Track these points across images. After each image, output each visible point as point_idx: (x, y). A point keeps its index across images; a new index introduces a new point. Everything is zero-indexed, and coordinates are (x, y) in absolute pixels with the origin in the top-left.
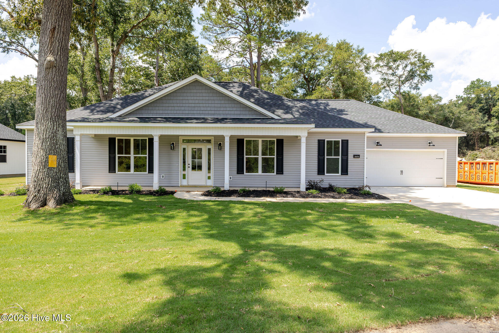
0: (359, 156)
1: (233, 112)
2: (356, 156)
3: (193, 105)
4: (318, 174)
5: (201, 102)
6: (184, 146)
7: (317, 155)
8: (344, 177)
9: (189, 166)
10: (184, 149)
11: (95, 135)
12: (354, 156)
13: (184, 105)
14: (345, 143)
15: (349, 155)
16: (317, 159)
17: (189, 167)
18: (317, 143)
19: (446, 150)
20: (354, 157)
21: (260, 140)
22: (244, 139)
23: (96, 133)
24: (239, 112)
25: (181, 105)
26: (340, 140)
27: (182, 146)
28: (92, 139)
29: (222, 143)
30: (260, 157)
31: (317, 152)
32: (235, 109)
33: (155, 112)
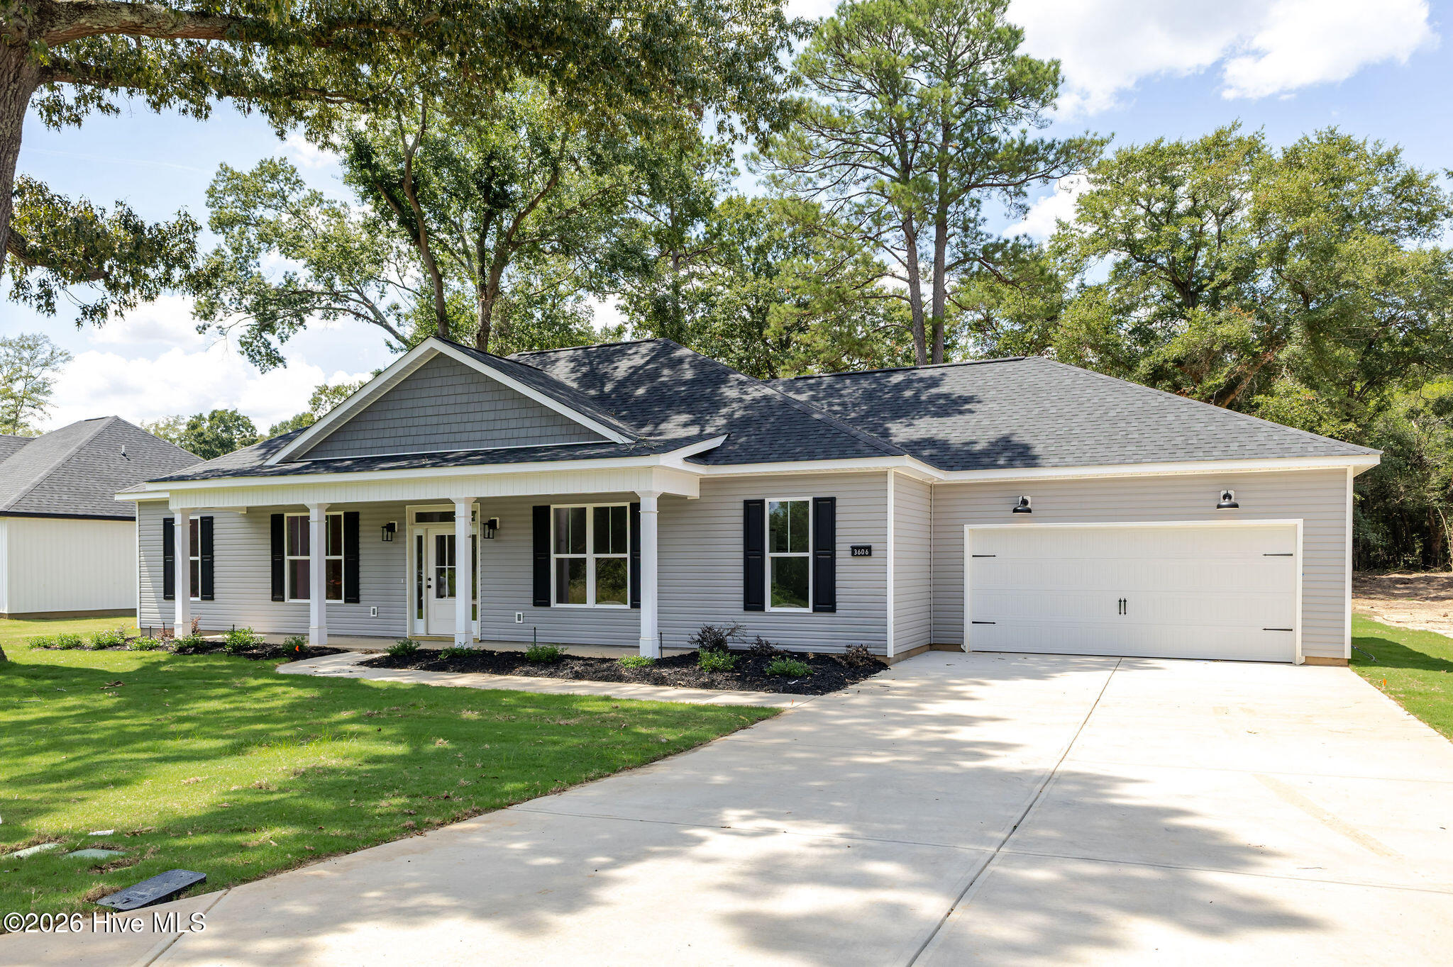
0: (868, 549)
1: (523, 433)
2: (862, 551)
3: (434, 420)
4: (746, 608)
5: (451, 410)
6: (419, 530)
7: (741, 548)
8: (824, 618)
9: (430, 583)
10: (420, 539)
11: (249, 509)
12: (853, 548)
13: (416, 422)
14: (826, 508)
15: (838, 547)
16: (741, 562)
17: (429, 587)
18: (742, 513)
19: (1300, 522)
20: (853, 555)
21: (590, 509)
22: (549, 507)
23: (250, 504)
24: (537, 432)
25: (410, 422)
26: (810, 499)
27: (413, 531)
28: (243, 520)
29: (498, 519)
30: (590, 557)
31: (741, 541)
32: (527, 423)
33: (357, 444)
